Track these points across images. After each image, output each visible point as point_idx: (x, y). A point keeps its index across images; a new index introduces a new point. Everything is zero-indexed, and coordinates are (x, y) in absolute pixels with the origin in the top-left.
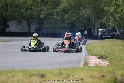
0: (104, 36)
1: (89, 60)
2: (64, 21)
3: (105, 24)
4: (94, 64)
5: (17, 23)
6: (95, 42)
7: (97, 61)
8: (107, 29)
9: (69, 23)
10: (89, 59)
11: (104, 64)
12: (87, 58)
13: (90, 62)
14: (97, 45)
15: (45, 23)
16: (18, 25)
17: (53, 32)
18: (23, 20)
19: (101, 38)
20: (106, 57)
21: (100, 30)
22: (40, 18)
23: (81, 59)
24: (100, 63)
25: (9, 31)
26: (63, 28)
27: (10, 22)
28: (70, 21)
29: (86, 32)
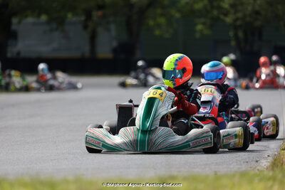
18: (70, 15)
22: (131, 6)
25: (18, 53)
27: (20, 22)
28: (239, 15)
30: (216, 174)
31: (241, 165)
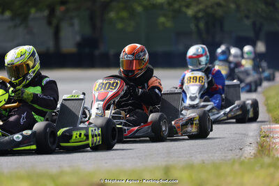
1: (273, 138)
5: (12, 19)
10: (276, 136)
16: (16, 26)
18: (33, 11)
28: (201, 7)
30: (204, 163)
31: (225, 153)
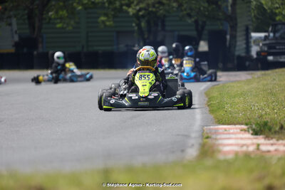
0: (270, 58)
1: (216, 139)
2: (122, 5)
3: (273, 15)
4: (236, 153)
6: (238, 79)
7: (249, 142)
8: (282, 31)
9: (141, 13)
10: (219, 137)
11: (276, 150)
12: (209, 135)
13: (221, 148)
14: (246, 88)
15: (50, 19)
17: (83, 47)
19: (259, 66)
20: (282, 127)
21: (254, 35)
23: (188, 136)
24: (258, 149)
26: (118, 32)
29: (203, 47)
